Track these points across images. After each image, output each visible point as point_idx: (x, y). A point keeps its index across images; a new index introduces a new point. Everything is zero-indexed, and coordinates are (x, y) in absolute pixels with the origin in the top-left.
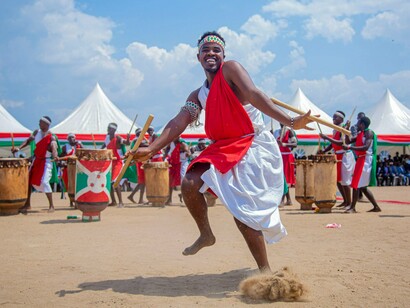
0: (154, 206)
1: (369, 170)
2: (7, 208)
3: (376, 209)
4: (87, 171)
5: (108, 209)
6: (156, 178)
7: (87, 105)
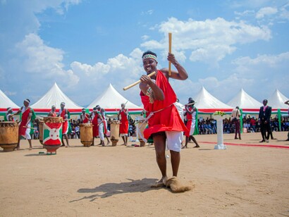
0: (84, 146)
1: (194, 126)
2: (7, 148)
3: (197, 146)
4: (49, 129)
5: (60, 148)
6: (86, 132)
7: (50, 94)
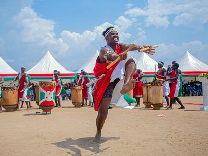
0: (75, 107)
1: (178, 89)
2: (8, 109)
3: (182, 107)
4: (44, 91)
5: (54, 109)
6: (76, 94)
